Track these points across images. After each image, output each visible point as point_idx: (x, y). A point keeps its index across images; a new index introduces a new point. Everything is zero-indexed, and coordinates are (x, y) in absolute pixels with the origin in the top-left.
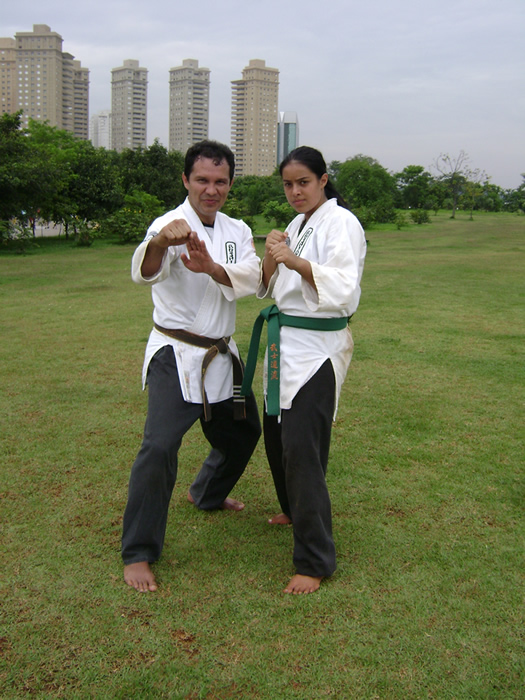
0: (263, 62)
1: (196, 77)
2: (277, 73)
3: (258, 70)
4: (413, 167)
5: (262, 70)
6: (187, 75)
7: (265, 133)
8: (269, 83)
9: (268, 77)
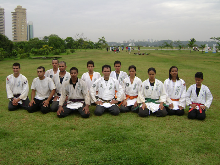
0: (21, 6)
1: (0, 11)
2: (26, 10)
3: (20, 9)
4: (69, 37)
5: (21, 9)
7: (23, 28)
8: (23, 13)
9: (23, 11)
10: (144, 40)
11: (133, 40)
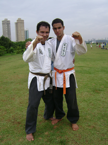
0: (21, 19)
1: (7, 22)
2: (23, 21)
3: (20, 20)
5: (21, 20)
6: (6, 22)
7: (22, 33)
8: (22, 23)
9: (22, 22)
10: (102, 39)
11: (95, 39)
